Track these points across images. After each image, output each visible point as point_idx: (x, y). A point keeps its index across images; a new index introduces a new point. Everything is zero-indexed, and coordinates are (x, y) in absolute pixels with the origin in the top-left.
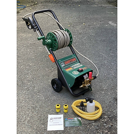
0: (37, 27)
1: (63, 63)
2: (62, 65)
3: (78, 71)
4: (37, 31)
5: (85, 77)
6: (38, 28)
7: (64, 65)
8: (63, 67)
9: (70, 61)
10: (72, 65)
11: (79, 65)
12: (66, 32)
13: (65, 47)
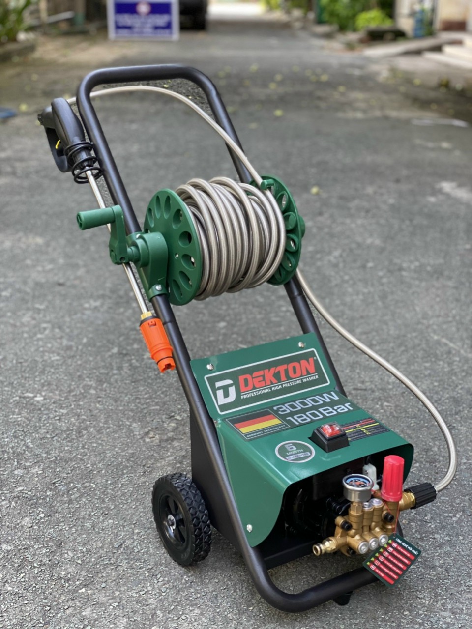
0: (98, 159)
1: (229, 382)
2: (220, 393)
3: (315, 439)
4: (92, 179)
5: (352, 486)
6: (101, 163)
7: (232, 397)
8: (224, 407)
9: (277, 376)
10: (283, 402)
11: (333, 404)
12: (269, 199)
13: (252, 285)
